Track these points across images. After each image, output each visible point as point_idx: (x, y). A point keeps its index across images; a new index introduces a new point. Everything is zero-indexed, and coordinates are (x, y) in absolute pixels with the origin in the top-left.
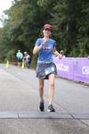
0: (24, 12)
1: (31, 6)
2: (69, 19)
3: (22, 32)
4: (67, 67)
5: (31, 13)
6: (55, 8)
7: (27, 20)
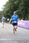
0: (10, 6)
1: (12, 4)
2: (24, 8)
3: (9, 12)
4: (24, 24)
5: (12, 6)
6: (20, 4)
7: (10, 8)
